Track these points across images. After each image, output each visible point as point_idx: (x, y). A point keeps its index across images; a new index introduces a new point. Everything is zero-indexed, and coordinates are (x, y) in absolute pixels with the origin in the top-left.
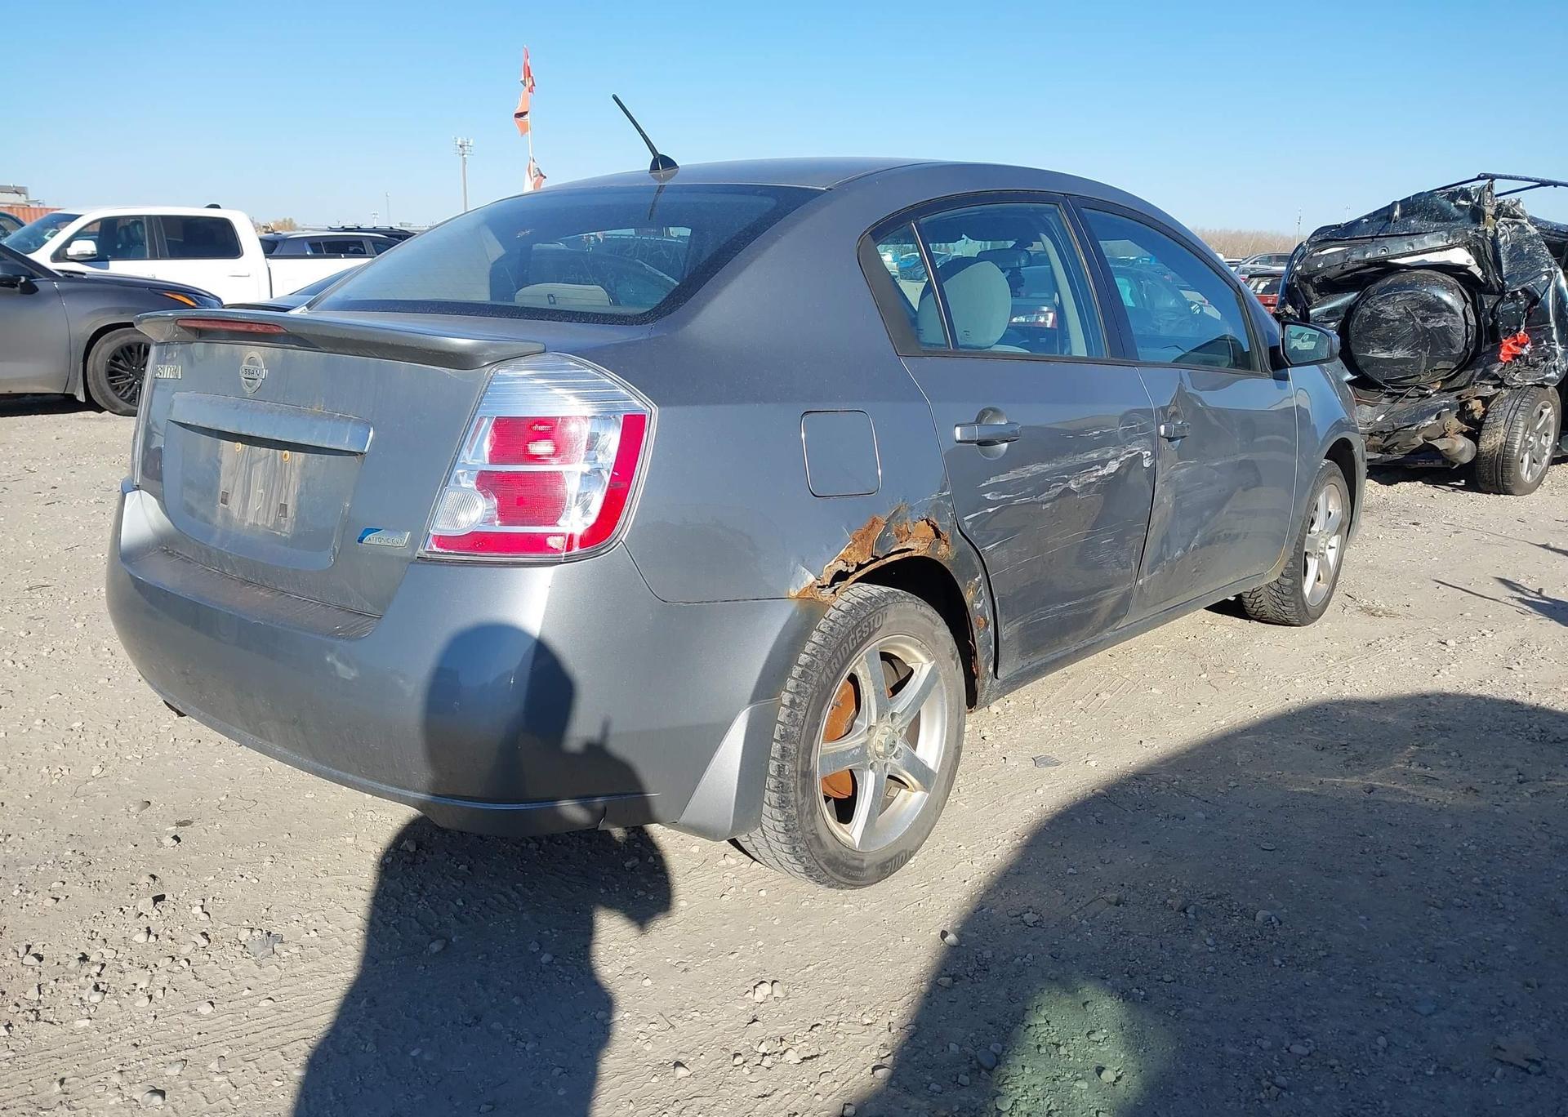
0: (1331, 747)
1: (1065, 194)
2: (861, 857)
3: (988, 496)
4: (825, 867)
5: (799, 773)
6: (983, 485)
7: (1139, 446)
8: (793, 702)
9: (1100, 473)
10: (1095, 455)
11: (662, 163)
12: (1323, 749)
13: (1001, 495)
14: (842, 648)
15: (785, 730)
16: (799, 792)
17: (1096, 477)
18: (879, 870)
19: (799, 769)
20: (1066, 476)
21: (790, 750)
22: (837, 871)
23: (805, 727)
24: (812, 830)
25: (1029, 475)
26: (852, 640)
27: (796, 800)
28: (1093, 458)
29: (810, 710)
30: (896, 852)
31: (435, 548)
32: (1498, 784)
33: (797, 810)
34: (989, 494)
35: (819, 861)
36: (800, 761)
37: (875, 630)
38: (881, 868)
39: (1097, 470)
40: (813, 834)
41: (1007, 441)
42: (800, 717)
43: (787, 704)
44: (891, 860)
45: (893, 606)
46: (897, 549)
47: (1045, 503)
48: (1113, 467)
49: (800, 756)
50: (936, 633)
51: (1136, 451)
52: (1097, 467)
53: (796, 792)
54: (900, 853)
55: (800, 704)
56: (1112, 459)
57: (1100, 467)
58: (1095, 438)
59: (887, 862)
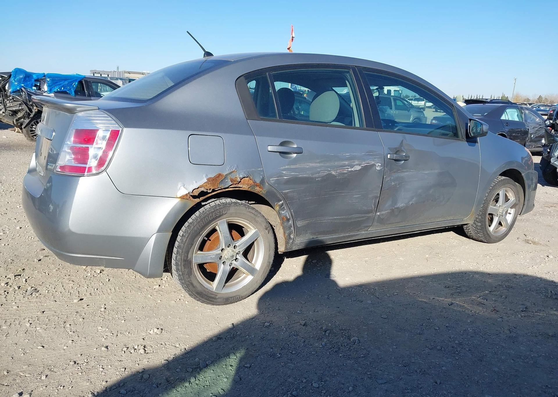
0: (453, 287)
1: (356, 66)
2: (216, 294)
3: (284, 172)
4: (196, 295)
5: (183, 260)
6: (281, 168)
7: (374, 161)
8: (183, 235)
9: (350, 170)
10: (347, 163)
11: (208, 54)
12: (448, 287)
13: (292, 172)
14: (205, 219)
15: (179, 244)
16: (182, 267)
17: (347, 171)
18: (225, 300)
19: (182, 258)
20: (329, 169)
21: (179, 251)
22: (202, 297)
23: (186, 244)
24: (189, 281)
25: (308, 167)
26: (211, 217)
27: (181, 269)
28: (345, 164)
29: (188, 239)
30: (234, 295)
31: (59, 170)
32: (510, 310)
33: (182, 273)
34: (285, 172)
35: (193, 292)
36: (183, 256)
37: (223, 215)
38: (226, 300)
39: (348, 168)
40: (189, 282)
41: (296, 153)
42: (184, 240)
43: (181, 235)
44: (231, 297)
45: (233, 207)
46: (233, 186)
47: (317, 178)
48: (358, 168)
49: (183, 254)
50: (256, 219)
51: (371, 163)
52: (347, 167)
53: (181, 266)
54: (237, 296)
55: (185, 236)
56: (357, 165)
57: (349, 167)
58: (347, 156)
59: (229, 298)
